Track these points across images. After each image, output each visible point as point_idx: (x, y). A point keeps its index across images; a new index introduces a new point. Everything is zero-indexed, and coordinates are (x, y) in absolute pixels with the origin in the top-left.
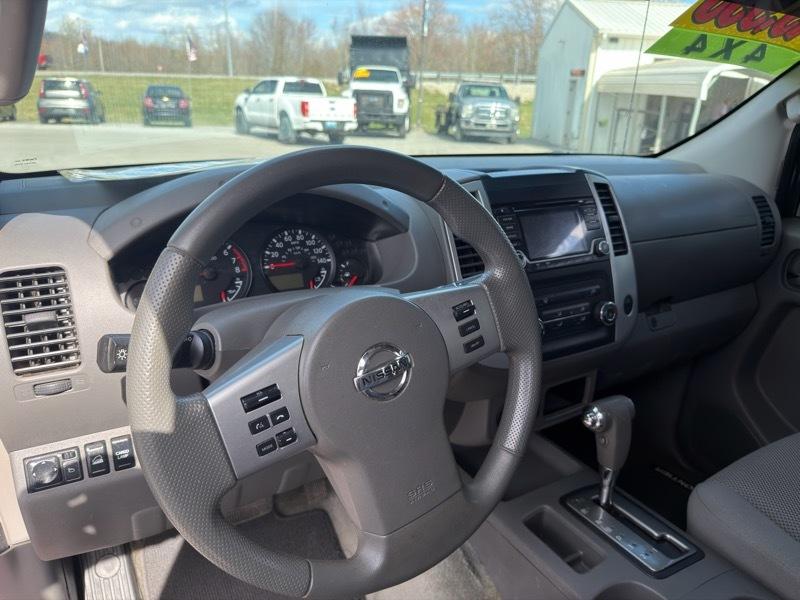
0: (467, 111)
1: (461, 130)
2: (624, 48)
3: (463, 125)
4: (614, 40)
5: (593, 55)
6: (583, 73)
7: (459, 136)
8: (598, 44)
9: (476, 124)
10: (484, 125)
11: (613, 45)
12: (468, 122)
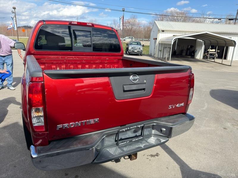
0: (130, 48)
1: (129, 52)
2: (166, 33)
3: (129, 51)
4: (163, 31)
5: (158, 35)
6: (156, 39)
7: (128, 54)
8: (159, 32)
9: (132, 51)
10: (134, 51)
11: (163, 32)
12: (130, 50)
